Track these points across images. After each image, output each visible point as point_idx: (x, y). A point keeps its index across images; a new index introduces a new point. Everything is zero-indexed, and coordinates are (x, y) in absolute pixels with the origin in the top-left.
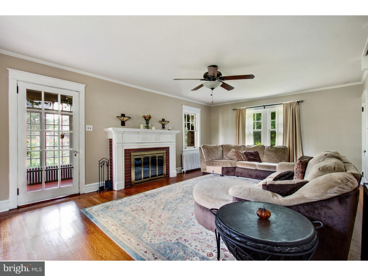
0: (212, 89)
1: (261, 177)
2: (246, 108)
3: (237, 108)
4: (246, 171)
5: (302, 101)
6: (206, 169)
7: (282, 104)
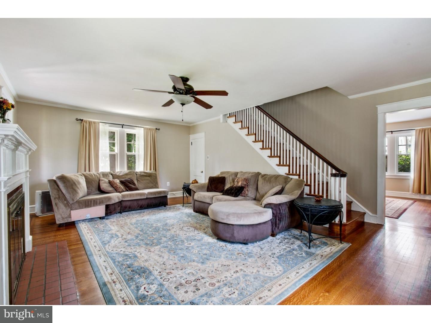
0: (183, 104)
1: (153, 205)
2: (100, 122)
3: (84, 119)
4: (135, 203)
5: (159, 130)
6: (70, 216)
7: (143, 127)
